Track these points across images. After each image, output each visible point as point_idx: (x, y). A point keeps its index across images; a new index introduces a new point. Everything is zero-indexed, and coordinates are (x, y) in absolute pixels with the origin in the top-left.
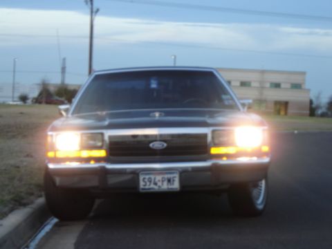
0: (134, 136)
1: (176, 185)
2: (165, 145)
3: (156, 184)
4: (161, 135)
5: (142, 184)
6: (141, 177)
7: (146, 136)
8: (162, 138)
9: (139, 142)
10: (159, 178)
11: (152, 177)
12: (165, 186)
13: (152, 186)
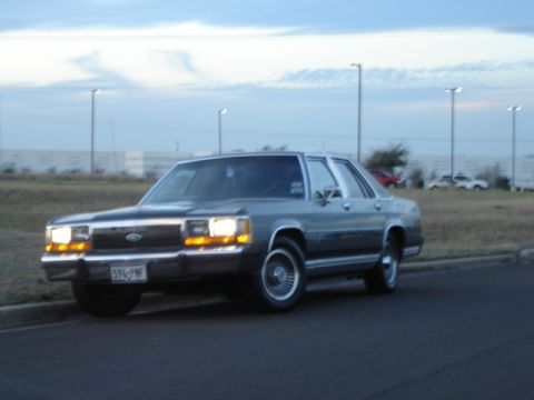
0: (114, 229)
1: (144, 277)
2: (140, 237)
3: (125, 276)
4: (137, 227)
5: (113, 276)
6: (112, 269)
7: (123, 228)
8: (138, 230)
9: (118, 234)
10: (128, 269)
11: (122, 268)
12: (134, 278)
13: (122, 278)
